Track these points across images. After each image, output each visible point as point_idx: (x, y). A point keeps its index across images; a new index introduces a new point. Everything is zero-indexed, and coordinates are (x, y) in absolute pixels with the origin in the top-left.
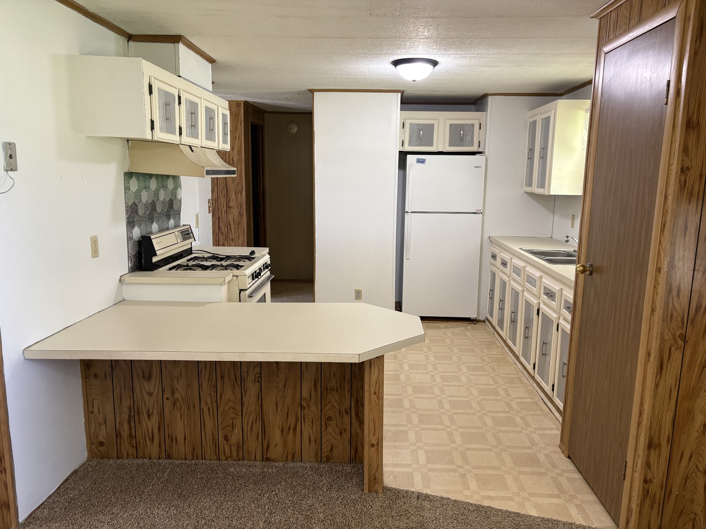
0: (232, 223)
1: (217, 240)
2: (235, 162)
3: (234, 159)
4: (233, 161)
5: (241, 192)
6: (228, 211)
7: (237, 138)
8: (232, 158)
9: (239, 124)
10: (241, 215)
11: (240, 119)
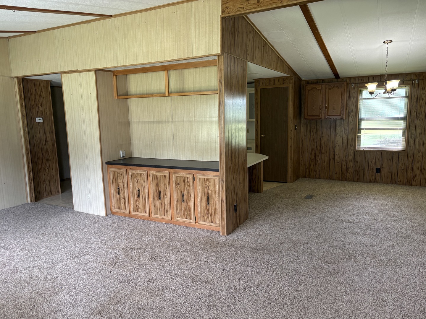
0: (49, 150)
1: (42, 161)
2: (48, 115)
3: (47, 113)
4: (47, 114)
5: (53, 132)
6: (46, 144)
7: (48, 101)
8: (46, 113)
9: (48, 94)
10: (53, 145)
11: (48, 91)
